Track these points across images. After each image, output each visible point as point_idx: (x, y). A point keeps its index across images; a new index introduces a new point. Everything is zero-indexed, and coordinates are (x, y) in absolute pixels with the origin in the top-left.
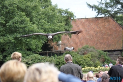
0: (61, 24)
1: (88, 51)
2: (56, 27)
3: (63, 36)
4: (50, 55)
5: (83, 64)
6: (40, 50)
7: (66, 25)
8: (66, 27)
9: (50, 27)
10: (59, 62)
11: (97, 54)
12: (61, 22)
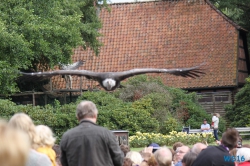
0: (70, 18)
1: (145, 90)
2: (58, 28)
3: (76, 52)
4: (41, 102)
5: (131, 126)
6: (13, 89)
7: (84, 20)
8: (85, 27)
9: (42, 27)
10: (67, 121)
11: (168, 98)
12: (71, 14)
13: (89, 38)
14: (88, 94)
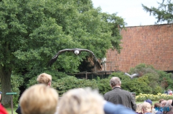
0: (106, 34)
1: (145, 72)
2: (99, 39)
3: (108, 52)
4: (90, 77)
5: (137, 90)
6: (76, 71)
7: (113, 35)
8: (114, 39)
9: (91, 38)
10: (103, 88)
11: (157, 76)
12: (106, 32)
13: (115, 44)
14: (115, 73)
